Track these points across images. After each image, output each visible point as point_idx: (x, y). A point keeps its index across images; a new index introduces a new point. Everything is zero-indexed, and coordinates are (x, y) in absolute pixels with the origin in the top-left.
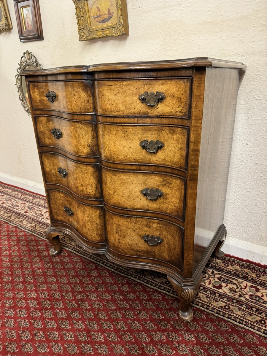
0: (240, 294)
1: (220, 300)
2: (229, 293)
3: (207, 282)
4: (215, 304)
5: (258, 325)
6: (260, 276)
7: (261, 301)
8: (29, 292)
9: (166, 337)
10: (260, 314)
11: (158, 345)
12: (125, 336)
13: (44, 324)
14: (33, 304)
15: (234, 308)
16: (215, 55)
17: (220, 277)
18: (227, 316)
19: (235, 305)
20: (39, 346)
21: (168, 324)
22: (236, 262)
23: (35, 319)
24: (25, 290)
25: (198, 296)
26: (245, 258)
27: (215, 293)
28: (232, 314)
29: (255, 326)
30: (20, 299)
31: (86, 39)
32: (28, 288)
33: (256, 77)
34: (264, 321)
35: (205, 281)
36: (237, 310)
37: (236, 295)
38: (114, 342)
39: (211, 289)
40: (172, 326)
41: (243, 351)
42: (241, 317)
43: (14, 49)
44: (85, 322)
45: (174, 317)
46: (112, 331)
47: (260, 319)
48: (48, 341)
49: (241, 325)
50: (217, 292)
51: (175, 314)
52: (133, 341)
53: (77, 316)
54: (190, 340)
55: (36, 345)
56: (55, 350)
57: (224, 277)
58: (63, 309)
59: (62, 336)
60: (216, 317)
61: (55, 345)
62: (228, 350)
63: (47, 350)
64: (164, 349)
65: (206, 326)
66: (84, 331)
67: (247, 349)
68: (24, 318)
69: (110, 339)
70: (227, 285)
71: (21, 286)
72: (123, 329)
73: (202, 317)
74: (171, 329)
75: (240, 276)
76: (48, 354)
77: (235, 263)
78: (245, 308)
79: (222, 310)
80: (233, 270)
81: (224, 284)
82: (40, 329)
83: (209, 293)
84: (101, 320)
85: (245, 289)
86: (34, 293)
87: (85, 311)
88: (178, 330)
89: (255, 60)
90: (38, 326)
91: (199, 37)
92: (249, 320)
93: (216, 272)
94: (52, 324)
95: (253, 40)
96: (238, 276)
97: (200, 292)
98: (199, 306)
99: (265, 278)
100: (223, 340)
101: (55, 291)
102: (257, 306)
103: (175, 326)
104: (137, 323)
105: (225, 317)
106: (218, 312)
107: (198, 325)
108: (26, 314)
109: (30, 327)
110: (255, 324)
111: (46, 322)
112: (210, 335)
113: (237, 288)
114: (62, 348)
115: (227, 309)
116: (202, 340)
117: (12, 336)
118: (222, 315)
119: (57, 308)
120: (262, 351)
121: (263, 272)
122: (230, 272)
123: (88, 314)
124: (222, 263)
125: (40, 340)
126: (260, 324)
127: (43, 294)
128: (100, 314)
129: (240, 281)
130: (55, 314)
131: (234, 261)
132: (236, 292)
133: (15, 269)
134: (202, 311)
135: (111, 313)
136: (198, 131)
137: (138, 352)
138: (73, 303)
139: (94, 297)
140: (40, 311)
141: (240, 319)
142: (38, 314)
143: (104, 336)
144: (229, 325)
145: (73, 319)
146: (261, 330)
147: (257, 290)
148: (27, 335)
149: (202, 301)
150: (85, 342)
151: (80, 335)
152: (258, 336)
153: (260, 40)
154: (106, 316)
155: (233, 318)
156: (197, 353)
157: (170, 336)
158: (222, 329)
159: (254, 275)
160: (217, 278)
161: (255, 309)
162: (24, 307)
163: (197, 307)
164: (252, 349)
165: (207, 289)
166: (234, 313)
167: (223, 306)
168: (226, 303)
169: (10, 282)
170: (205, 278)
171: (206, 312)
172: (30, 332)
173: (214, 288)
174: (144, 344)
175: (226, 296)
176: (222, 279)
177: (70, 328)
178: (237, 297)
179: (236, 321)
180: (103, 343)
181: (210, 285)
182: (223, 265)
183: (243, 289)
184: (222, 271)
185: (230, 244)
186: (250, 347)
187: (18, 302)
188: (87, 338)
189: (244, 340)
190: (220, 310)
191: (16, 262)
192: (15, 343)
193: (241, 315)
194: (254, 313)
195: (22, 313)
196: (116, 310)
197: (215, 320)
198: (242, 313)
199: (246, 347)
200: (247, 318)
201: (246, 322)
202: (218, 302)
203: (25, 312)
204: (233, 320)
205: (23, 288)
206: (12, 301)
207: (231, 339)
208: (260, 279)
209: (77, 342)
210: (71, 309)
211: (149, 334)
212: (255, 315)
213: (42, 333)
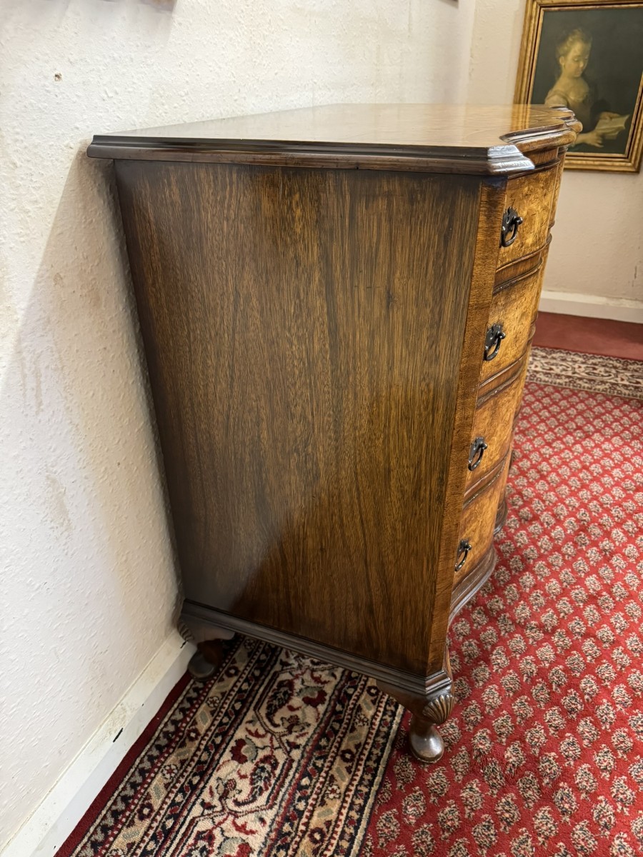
139: (522, 612)
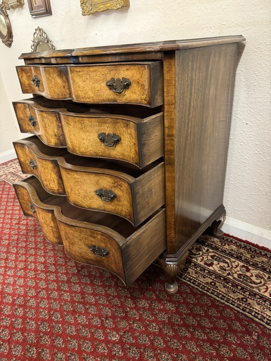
0: (229, 273)
1: (207, 277)
2: (219, 271)
3: (200, 259)
4: (202, 279)
5: (239, 302)
6: (254, 257)
7: (248, 280)
8: (38, 257)
9: (149, 304)
10: (244, 292)
11: (140, 310)
12: (113, 300)
13: (47, 284)
14: (40, 267)
15: (220, 285)
16: (214, 26)
17: (214, 255)
18: (210, 291)
19: (221, 282)
20: (41, 302)
21: (154, 294)
22: (234, 242)
23: (41, 279)
24: (36, 255)
25: (187, 272)
26: (244, 239)
27: (204, 270)
28: (216, 290)
29: (235, 302)
30: (31, 262)
31: (88, 14)
32: (38, 254)
33: (257, 50)
34: (246, 299)
35: (198, 258)
36: (222, 287)
37: (225, 273)
38: (103, 305)
39: (202, 266)
40: (156, 296)
41: (218, 324)
42: (224, 293)
43: (27, 25)
44: (82, 286)
45: (160, 288)
46: (103, 295)
47: (243, 297)
48: (49, 298)
49: (222, 301)
50: (207, 269)
51: (162, 286)
52: (120, 305)
53: (75, 280)
54: (170, 309)
55: (38, 301)
56: (53, 306)
57: (217, 256)
58: (64, 273)
59: (60, 296)
60: (200, 291)
61: (54, 302)
62: (203, 321)
63: (46, 305)
64: (145, 314)
65: (188, 299)
66: (79, 293)
67: (222, 322)
68: (32, 278)
69: (100, 302)
70: (218, 264)
71: (32, 252)
72: (113, 294)
73: (187, 290)
74: (155, 298)
75: (235, 256)
76: (47, 308)
77: (232, 243)
78: (231, 286)
79: (208, 286)
80: (228, 250)
81: (215, 262)
82: (44, 288)
83: (199, 269)
84: (95, 286)
85: (235, 268)
86: (42, 258)
87: (83, 277)
88: (162, 300)
89: (255, 31)
90: (42, 286)
91: (198, 7)
92: (231, 297)
93: (211, 250)
94: (54, 285)
95: (253, 9)
96: (232, 256)
97: (190, 268)
98: (186, 280)
99: (259, 259)
100: (201, 312)
101: (60, 257)
102: (243, 284)
103: (160, 296)
104: (126, 290)
105: (208, 292)
106: (203, 287)
107: (181, 297)
108: (33, 275)
109: (35, 286)
110: (236, 301)
111: (49, 283)
112: (190, 307)
113: (227, 267)
114: (59, 305)
115: (213, 285)
116: (181, 310)
117: (21, 292)
118: (206, 290)
119: (59, 272)
120: (236, 326)
121: (258, 253)
122: (225, 251)
123: (85, 280)
124: (219, 242)
125: (42, 297)
126: (241, 301)
127: (49, 260)
128: (95, 281)
129: (232, 260)
130: (57, 277)
131: (232, 241)
132: (225, 270)
133: (29, 237)
134: (188, 285)
135: (105, 280)
136: (171, 116)
137: (122, 314)
138: (74, 269)
140: (45, 274)
141: (223, 296)
142: (43, 276)
143: (95, 298)
144: (210, 299)
145: (72, 282)
146: (240, 307)
147: (248, 270)
148: (32, 292)
149: (190, 277)
150: (78, 302)
151: (75, 296)
152: (236, 312)
153: (261, 8)
154: (100, 283)
155: (216, 294)
156: (174, 321)
157: (153, 304)
158: (202, 303)
159: (249, 256)
160: (210, 256)
161: (239, 288)
162: (33, 269)
163: (184, 281)
164: (226, 323)
165: (197, 265)
166: (218, 290)
167: (209, 282)
168: (213, 280)
169: (24, 248)
170: (198, 256)
171: (191, 286)
172: (35, 290)
173: (205, 265)
174: (129, 308)
175: (215, 274)
176: (215, 258)
177: (68, 289)
178: (225, 275)
179: (218, 297)
180: (94, 305)
181: (202, 262)
182: (220, 244)
183: (233, 268)
184: (218, 249)
185: (230, 224)
186: (224, 321)
187: (28, 264)
188: (81, 299)
189: (221, 314)
190: (205, 285)
191: (31, 230)
192: (22, 298)
193: (225, 292)
194: (238, 291)
195: (31, 274)
196: (110, 278)
197: (198, 294)
198: (227, 290)
199: (221, 321)
200: (229, 295)
201: (228, 298)
202: (205, 278)
203: (33, 273)
204: (215, 295)
205: (34, 253)
206: (24, 263)
207: (209, 312)
208: (253, 260)
209: (72, 302)
210: (72, 274)
211: (135, 300)
212: (239, 293)
213: (44, 292)
